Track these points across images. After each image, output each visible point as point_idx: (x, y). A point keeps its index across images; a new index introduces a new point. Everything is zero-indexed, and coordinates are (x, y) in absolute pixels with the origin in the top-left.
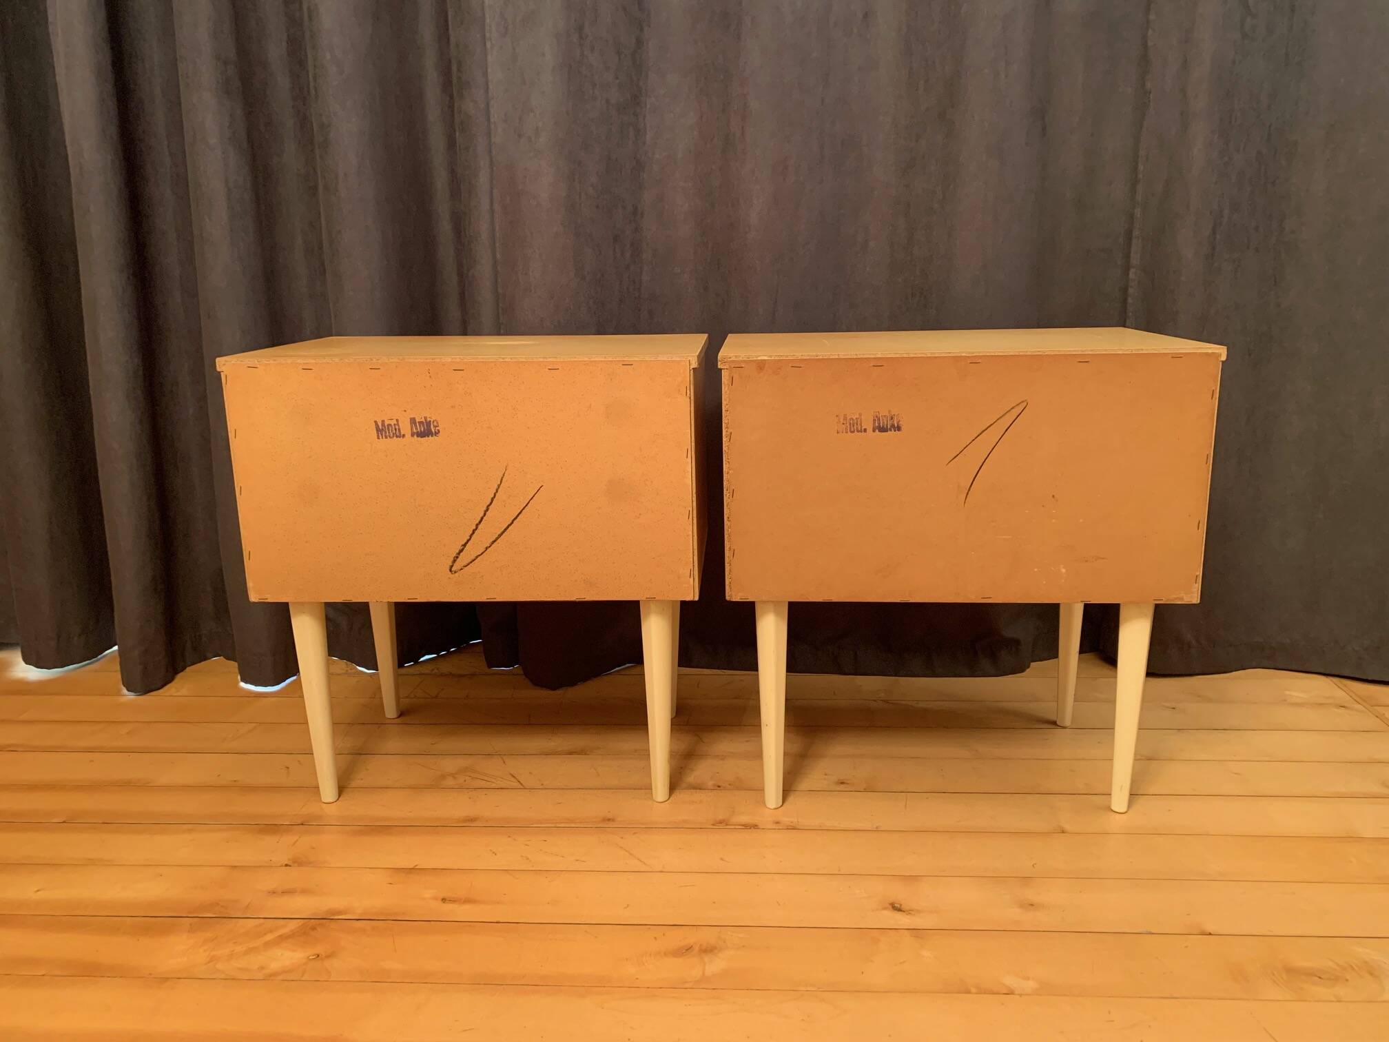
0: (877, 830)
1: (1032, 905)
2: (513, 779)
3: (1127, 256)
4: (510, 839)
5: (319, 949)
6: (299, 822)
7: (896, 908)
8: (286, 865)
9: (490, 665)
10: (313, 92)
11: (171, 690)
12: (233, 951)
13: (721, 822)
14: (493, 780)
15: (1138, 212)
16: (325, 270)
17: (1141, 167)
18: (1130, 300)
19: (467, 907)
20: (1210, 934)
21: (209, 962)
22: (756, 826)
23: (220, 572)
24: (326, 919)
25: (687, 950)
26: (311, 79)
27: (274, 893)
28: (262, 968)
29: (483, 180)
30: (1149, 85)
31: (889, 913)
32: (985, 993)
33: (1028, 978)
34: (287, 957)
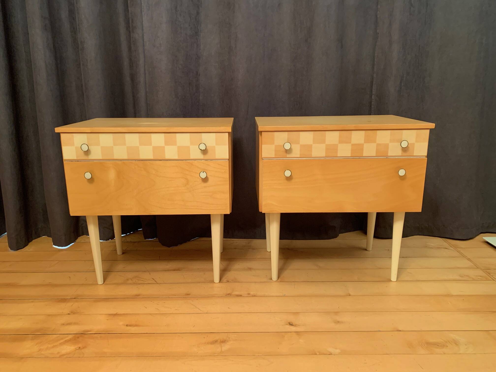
0: (284, 296)
1: (339, 322)
2: (153, 280)
3: (372, 91)
4: (152, 302)
5: (80, 345)
6: (74, 298)
7: (291, 324)
8: (68, 314)
9: (145, 239)
10: (78, 29)
11: (26, 248)
12: (48, 347)
13: (229, 294)
14: (146, 281)
15: (375, 75)
16: (83, 95)
17: (376, 60)
18: (372, 106)
19: (135, 328)
20: (400, 331)
21: (38, 351)
22: (241, 295)
23: (45, 205)
24: (83, 334)
25: (216, 342)
26: (77, 25)
27: (64, 324)
28: (58, 353)
29: (141, 62)
30: (378, 31)
31: (288, 326)
32: (322, 354)
33: (336, 349)
34: (68, 348)
